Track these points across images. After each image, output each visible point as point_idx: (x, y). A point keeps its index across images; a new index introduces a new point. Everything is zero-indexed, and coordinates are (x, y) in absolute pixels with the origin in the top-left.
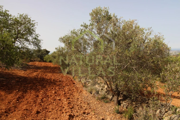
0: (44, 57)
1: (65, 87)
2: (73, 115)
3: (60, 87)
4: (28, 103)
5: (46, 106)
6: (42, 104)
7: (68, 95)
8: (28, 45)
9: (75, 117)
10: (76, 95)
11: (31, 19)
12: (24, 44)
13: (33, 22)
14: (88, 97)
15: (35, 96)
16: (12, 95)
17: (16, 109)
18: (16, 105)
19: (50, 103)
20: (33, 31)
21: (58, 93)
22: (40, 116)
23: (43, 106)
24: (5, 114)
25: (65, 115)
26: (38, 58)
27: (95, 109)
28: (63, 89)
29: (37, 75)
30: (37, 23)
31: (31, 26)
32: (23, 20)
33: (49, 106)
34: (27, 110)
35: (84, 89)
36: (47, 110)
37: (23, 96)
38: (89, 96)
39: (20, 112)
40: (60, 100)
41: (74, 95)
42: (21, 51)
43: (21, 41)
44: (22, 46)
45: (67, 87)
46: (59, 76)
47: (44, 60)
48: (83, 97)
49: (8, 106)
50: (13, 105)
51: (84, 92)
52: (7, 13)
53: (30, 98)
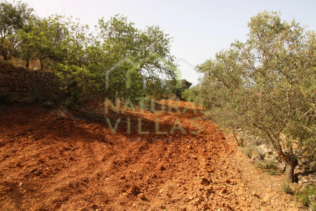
0: (182, 93)
1: (208, 143)
2: (209, 180)
3: (200, 140)
4: (152, 156)
5: (175, 163)
6: (170, 160)
7: (209, 153)
8: (158, 73)
9: (211, 183)
10: (223, 156)
11: (163, 32)
12: (153, 72)
13: (167, 38)
14: (242, 161)
15: (162, 148)
16: (134, 143)
17: (137, 160)
18: (138, 155)
19: (180, 160)
20: (167, 52)
21: (195, 149)
22: (165, 174)
23: (171, 163)
24: (125, 164)
25: (198, 179)
26: (173, 93)
27: (250, 181)
28: (203, 144)
29: (168, 121)
30: (173, 38)
31: (163, 44)
32: (153, 35)
33: (179, 164)
34: (150, 163)
35: (240, 148)
36: (175, 168)
37: (148, 147)
38: (245, 161)
39: (142, 165)
40: (197, 159)
41: (219, 156)
42: (149, 83)
43: (149, 67)
44: (150, 76)
45: (211, 143)
46: (201, 124)
47: (182, 97)
48: (234, 161)
49: (128, 155)
50: (135, 155)
51: (238, 154)
52: (132, 28)
53: (155, 150)
